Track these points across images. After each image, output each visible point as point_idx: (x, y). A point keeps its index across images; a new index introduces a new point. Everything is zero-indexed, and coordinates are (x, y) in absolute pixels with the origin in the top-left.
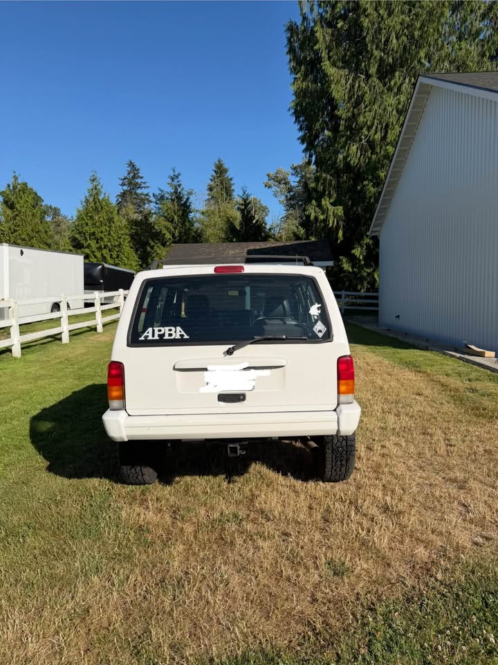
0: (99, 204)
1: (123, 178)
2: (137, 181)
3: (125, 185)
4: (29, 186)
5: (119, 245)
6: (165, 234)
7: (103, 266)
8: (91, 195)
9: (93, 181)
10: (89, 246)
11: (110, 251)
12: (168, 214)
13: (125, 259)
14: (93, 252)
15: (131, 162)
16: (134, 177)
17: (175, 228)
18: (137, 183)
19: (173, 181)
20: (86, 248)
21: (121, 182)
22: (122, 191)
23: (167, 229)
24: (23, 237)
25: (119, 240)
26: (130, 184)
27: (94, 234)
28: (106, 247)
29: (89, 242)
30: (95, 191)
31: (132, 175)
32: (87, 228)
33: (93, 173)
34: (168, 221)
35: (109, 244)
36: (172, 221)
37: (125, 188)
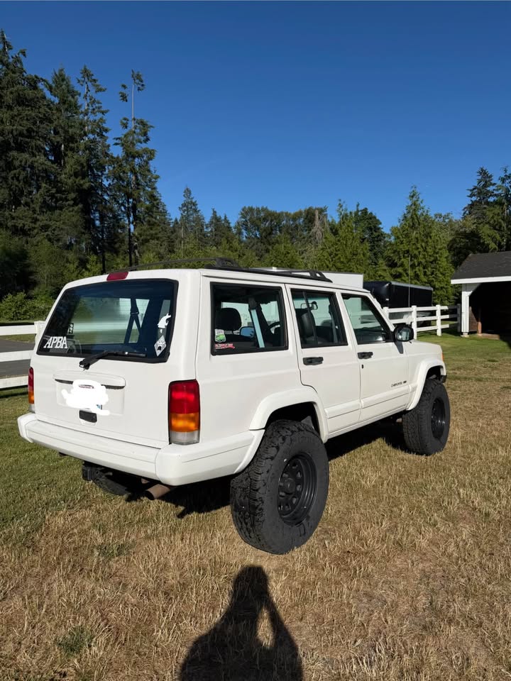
0: (416, 221)
1: (472, 188)
2: (488, 189)
3: (474, 195)
4: (369, 211)
5: (436, 260)
6: (488, 245)
7: (391, 283)
8: (409, 212)
9: (413, 197)
10: (402, 265)
11: (424, 268)
12: (495, 221)
13: (440, 275)
14: (405, 270)
15: (482, 170)
16: (485, 186)
17: (502, 236)
18: (488, 191)
19: (503, 182)
20: (400, 266)
21: (469, 193)
22: (470, 203)
23: (493, 238)
24: (342, 260)
25: (435, 255)
26: (479, 193)
27: (408, 251)
28: (419, 264)
29: (403, 260)
30: (413, 207)
31: (483, 183)
32: (401, 246)
33: (413, 189)
34: (495, 228)
35: (423, 261)
36: (499, 230)
37: (474, 199)
